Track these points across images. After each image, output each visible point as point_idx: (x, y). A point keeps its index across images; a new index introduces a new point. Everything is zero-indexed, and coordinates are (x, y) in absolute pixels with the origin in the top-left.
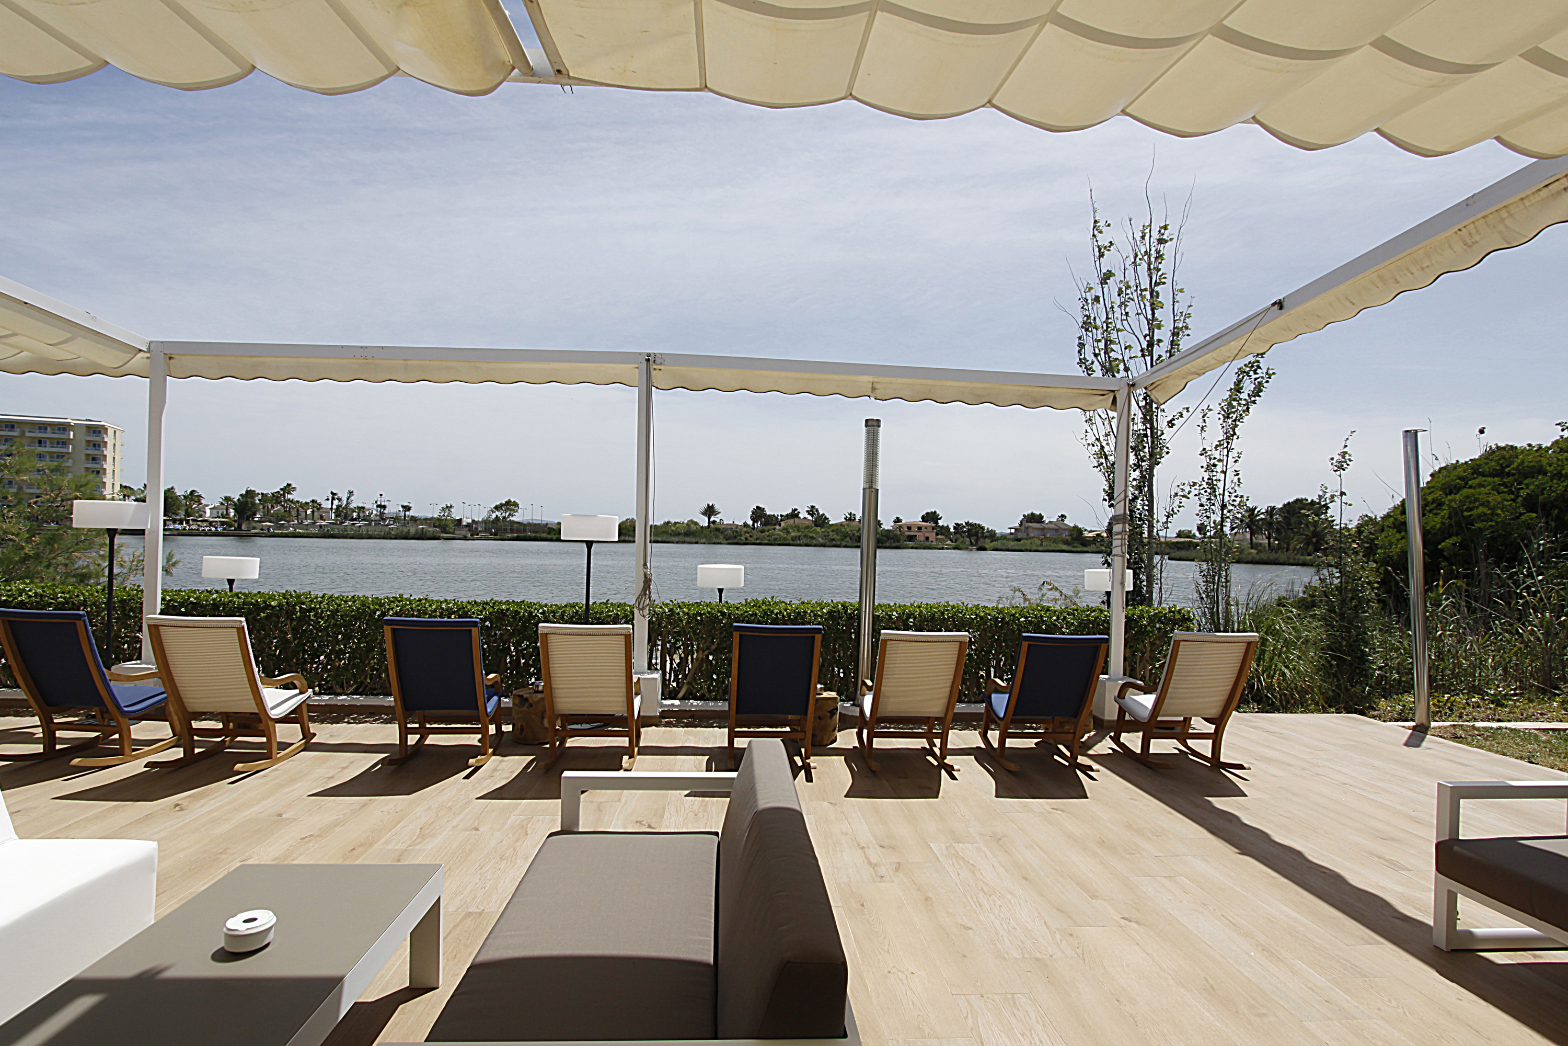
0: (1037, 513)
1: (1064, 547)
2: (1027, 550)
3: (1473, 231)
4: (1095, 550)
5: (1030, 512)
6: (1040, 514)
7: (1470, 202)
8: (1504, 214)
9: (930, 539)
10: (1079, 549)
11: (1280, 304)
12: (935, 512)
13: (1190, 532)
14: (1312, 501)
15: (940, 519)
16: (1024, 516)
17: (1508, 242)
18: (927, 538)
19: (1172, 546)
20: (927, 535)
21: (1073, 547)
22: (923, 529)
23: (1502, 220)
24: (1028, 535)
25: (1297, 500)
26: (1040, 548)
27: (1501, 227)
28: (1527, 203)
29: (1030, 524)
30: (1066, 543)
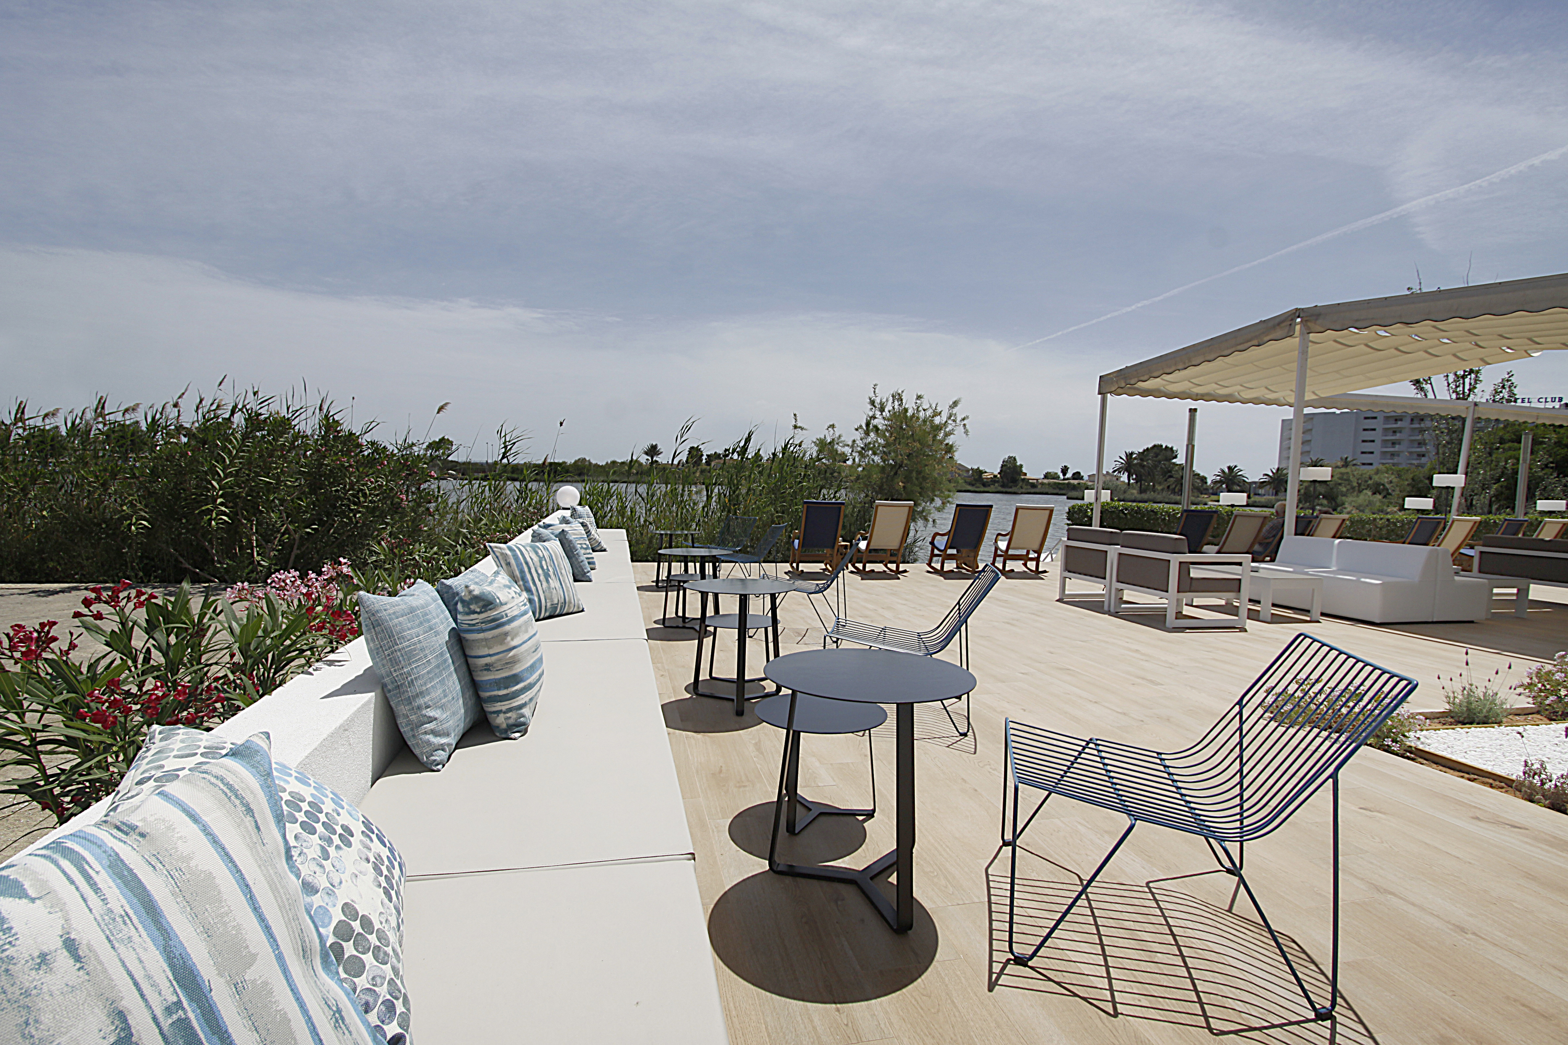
4: (994, 490)
10: (982, 489)
13: (1056, 474)
21: (976, 488)
25: (1155, 446)
30: (970, 484)
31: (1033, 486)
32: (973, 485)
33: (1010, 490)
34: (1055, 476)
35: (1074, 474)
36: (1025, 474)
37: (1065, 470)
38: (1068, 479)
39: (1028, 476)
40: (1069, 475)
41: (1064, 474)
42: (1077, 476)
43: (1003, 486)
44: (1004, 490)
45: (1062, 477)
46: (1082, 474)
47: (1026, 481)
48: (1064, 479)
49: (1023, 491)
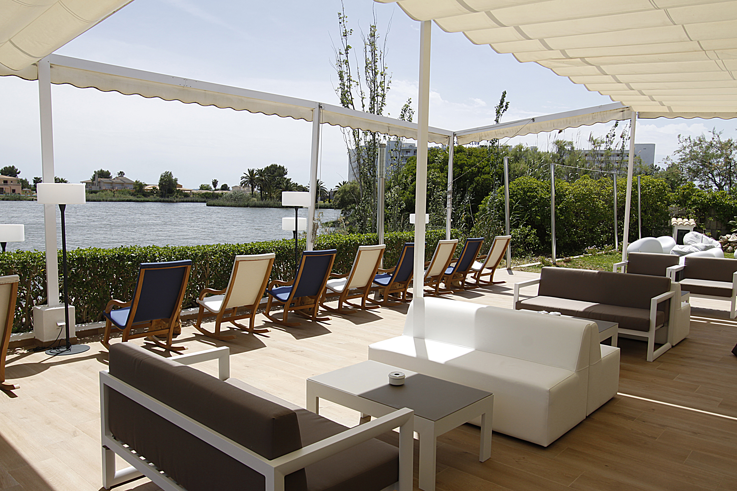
0: (106, 170)
1: (131, 198)
2: (104, 201)
3: (596, 115)
4: (154, 199)
5: (99, 170)
6: (108, 171)
7: (600, 107)
8: (605, 113)
9: (16, 192)
10: (142, 199)
11: (533, 119)
12: (13, 167)
13: (208, 185)
14: (280, 166)
15: (19, 173)
16: (95, 172)
17: (602, 121)
18: (14, 191)
19: (202, 196)
20: (13, 188)
21: (138, 198)
22: (9, 183)
23: (604, 114)
24: (100, 188)
25: (272, 165)
26: (114, 199)
27: (603, 116)
28: (611, 112)
29: (101, 179)
30: (133, 195)
31: (186, 195)
32: (135, 195)
33: (167, 199)
34: (208, 188)
35: (222, 186)
36: (181, 186)
37: (215, 183)
38: (218, 190)
39: (184, 188)
40: (219, 186)
41: (215, 186)
42: (225, 187)
43: (162, 196)
44: (162, 199)
45: (214, 189)
46: (228, 186)
47: (180, 192)
48: (216, 190)
49: (178, 199)
